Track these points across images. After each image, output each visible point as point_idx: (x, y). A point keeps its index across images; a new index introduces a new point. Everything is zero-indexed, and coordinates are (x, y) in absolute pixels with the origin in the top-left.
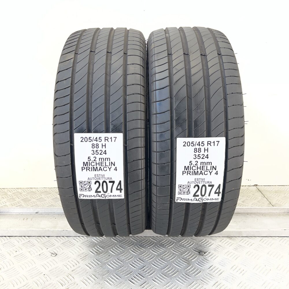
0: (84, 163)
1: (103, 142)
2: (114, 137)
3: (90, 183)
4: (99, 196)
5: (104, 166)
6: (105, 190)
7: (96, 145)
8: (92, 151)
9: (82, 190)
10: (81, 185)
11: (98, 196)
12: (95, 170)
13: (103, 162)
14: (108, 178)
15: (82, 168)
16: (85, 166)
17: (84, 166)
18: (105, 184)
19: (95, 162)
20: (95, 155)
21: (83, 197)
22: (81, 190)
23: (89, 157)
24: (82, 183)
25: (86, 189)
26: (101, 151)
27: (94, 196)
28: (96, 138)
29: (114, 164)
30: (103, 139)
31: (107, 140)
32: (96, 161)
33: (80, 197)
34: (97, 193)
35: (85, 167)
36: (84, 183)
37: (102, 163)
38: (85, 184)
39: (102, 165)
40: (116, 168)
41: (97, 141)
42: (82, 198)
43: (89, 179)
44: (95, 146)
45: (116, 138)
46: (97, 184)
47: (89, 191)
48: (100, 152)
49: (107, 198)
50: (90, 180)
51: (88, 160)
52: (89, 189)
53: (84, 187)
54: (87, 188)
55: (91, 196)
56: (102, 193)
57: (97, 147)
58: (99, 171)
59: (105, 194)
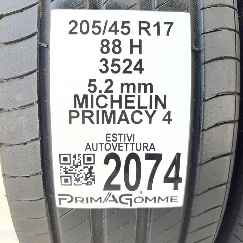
0: (76, 97)
1: (134, 35)
2: (166, 23)
3: (92, 162)
4: (115, 200)
5: (134, 107)
6: (132, 182)
7: (114, 43)
8: (101, 61)
9: (66, 181)
10: (64, 166)
11: (111, 198)
12: (109, 122)
13: (133, 96)
14: (144, 146)
15: (71, 112)
16: (78, 109)
17: (75, 107)
18: (133, 162)
19: (108, 95)
20: (109, 75)
21: (69, 202)
22: (63, 183)
23: (91, 80)
24: (68, 162)
25: (78, 180)
26: (127, 63)
27: (100, 198)
28: (115, 23)
29: (163, 101)
30: (134, 27)
31: (146, 29)
32: (112, 92)
33: (60, 204)
34: (110, 191)
35: (80, 111)
36: (72, 159)
37: (129, 99)
38: (77, 162)
39: (129, 105)
40: (169, 113)
41: (116, 31)
42: (65, 204)
43: (88, 147)
44: (111, 46)
45: (172, 24)
46: (112, 162)
47: (87, 184)
48: (123, 66)
49: (135, 206)
50: (92, 152)
51: (89, 90)
52: (87, 179)
53: (74, 171)
54: (80, 176)
55: (92, 199)
56: (124, 190)
57: (117, 49)
58: (119, 123)
59: (131, 195)
